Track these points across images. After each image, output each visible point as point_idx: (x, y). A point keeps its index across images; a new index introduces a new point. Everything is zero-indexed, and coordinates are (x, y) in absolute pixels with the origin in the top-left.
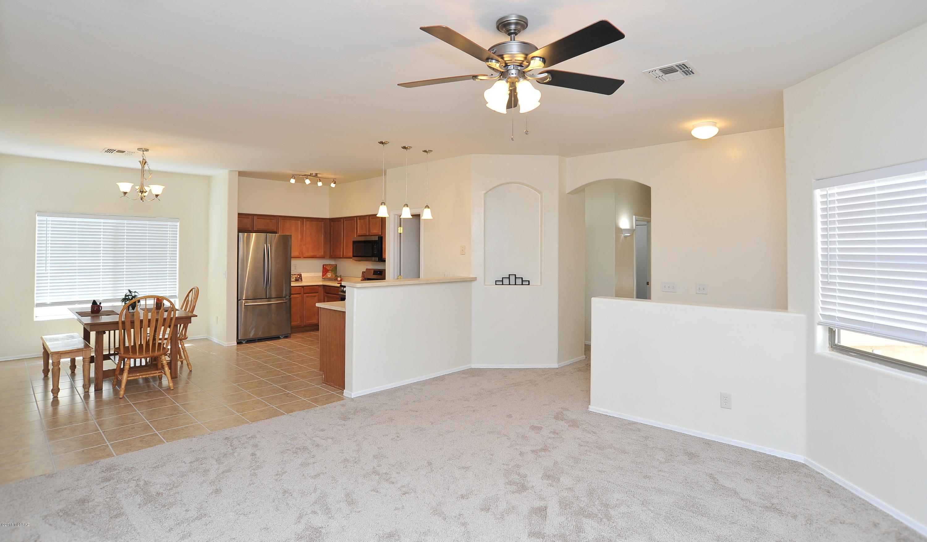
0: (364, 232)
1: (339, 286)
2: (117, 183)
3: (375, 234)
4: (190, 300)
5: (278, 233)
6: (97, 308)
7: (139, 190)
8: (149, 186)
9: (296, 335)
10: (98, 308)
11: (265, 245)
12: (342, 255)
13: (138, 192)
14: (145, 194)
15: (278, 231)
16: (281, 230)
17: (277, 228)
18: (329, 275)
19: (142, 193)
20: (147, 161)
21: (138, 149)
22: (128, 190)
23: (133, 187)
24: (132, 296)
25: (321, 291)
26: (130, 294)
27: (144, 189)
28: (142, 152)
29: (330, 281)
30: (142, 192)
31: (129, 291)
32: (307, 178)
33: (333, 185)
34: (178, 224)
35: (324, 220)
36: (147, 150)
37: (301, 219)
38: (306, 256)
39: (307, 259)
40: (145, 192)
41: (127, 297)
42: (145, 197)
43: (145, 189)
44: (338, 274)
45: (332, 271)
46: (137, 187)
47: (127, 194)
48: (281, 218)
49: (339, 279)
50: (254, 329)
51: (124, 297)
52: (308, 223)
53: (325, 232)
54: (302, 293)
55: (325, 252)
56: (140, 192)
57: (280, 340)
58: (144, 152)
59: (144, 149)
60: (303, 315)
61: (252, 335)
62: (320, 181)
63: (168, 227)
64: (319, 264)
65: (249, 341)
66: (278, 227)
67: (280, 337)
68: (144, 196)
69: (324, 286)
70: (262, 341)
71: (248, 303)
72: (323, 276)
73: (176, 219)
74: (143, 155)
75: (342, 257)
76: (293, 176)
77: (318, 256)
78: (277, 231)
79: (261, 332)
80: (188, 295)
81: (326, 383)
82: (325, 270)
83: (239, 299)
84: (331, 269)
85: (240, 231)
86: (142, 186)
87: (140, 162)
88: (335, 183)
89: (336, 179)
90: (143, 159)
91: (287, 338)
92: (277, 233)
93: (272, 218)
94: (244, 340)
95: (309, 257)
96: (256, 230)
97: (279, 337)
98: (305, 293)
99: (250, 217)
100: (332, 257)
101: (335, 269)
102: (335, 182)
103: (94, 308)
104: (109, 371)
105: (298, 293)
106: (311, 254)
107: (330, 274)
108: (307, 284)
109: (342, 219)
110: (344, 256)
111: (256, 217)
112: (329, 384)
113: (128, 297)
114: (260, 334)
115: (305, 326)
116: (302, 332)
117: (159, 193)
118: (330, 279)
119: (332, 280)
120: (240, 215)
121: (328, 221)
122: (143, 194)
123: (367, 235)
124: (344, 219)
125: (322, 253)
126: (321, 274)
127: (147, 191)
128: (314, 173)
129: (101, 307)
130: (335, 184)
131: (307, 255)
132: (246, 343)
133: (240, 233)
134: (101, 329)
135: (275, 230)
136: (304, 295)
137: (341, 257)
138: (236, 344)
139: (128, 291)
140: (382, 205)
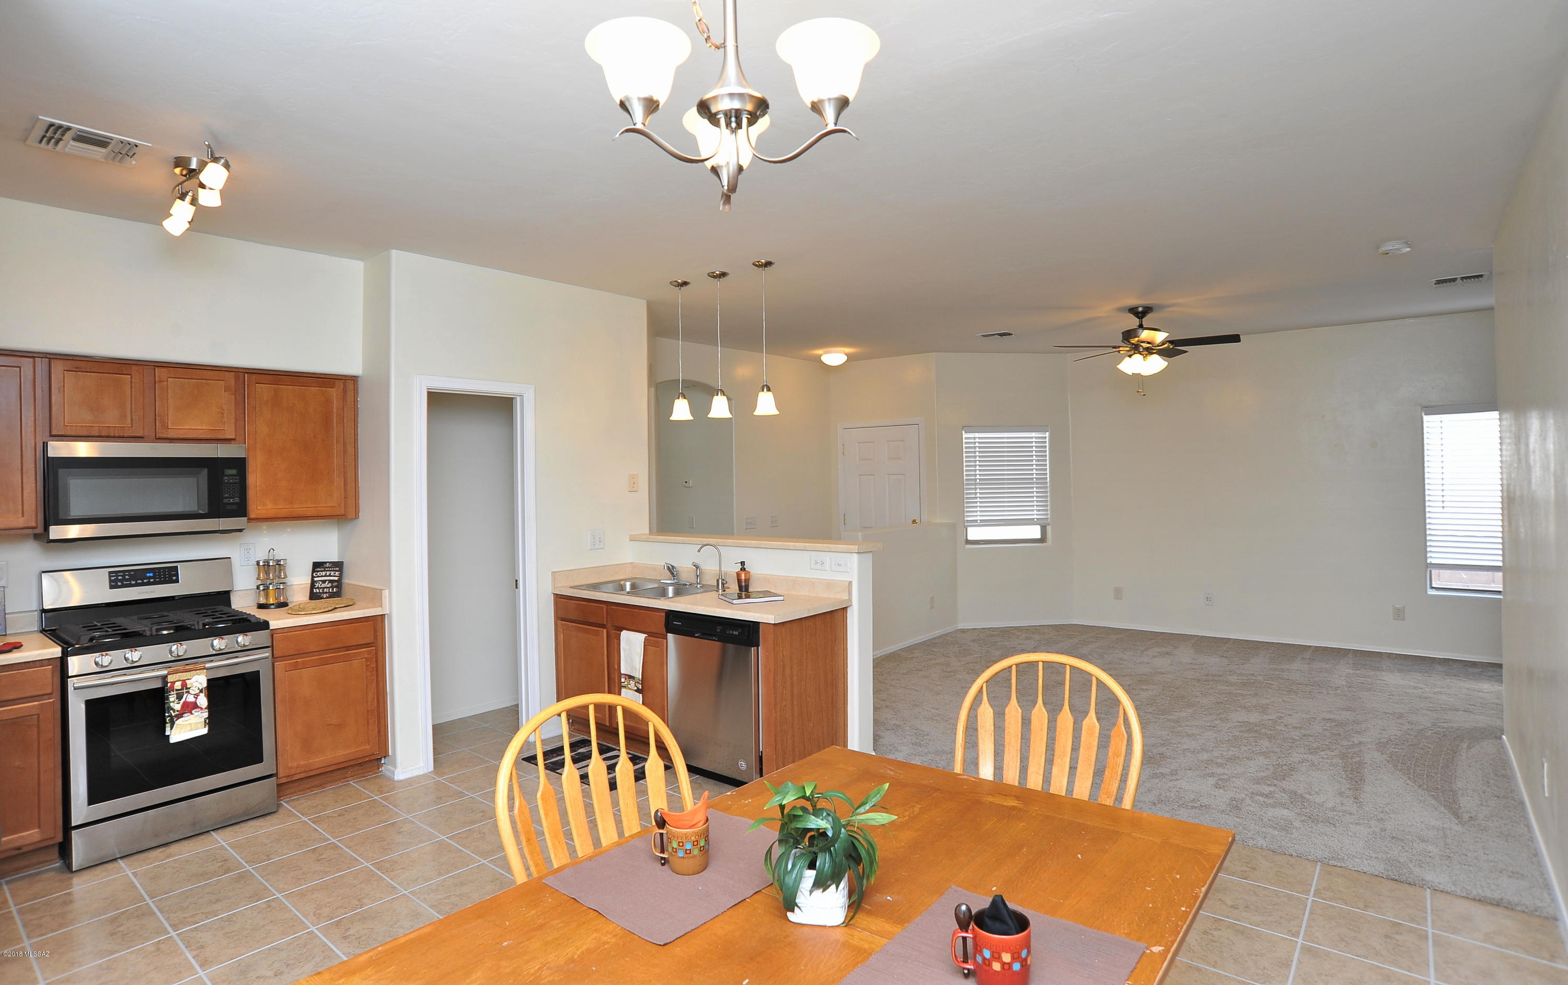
140: (763, 391)
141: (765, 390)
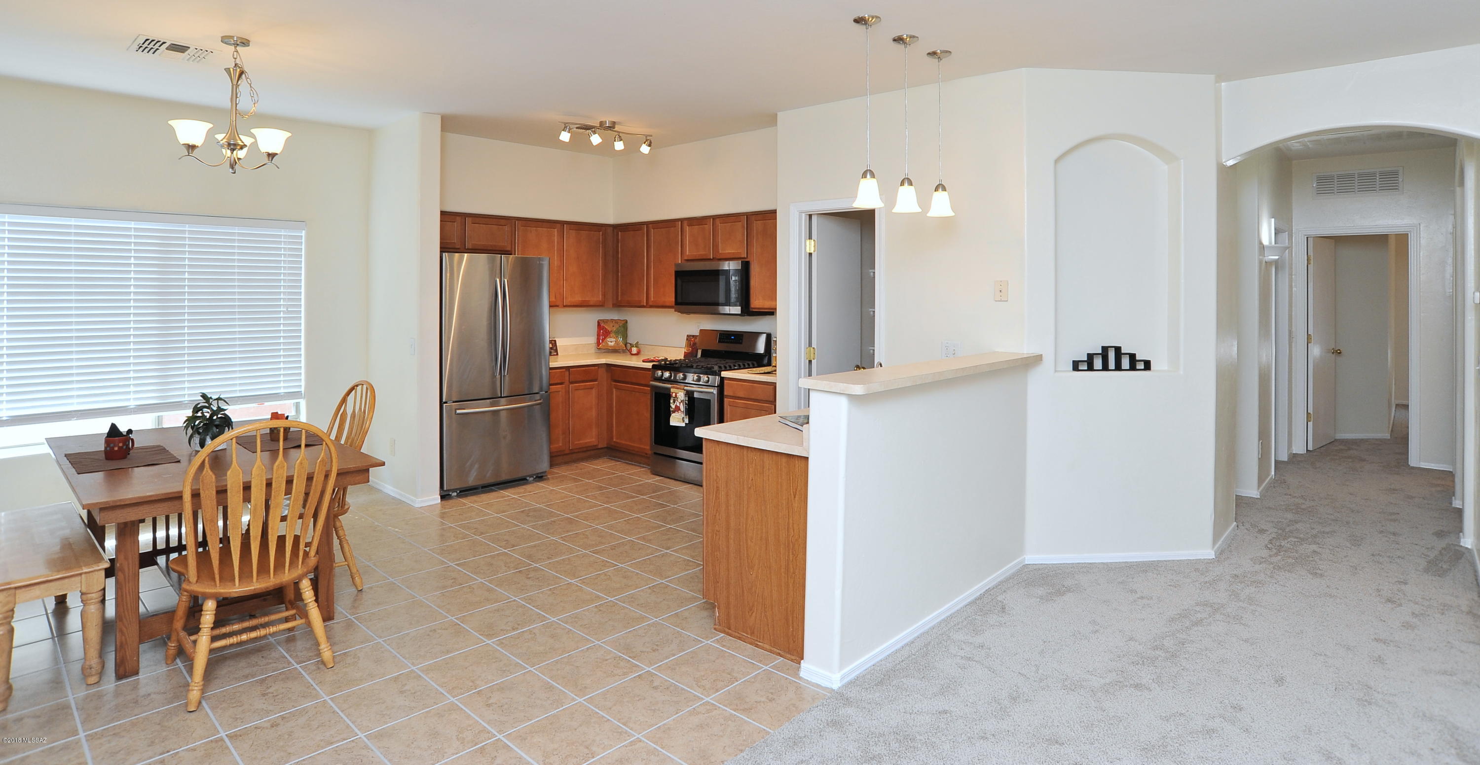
0: (701, 253)
1: (651, 367)
2: (170, 122)
3: (732, 257)
4: (349, 412)
5: (513, 253)
6: (121, 445)
7: (225, 140)
8: (253, 131)
9: (558, 473)
10: (124, 445)
11: (498, 280)
12: (645, 301)
13: (222, 146)
14: (241, 154)
15: (513, 250)
16: (520, 250)
17: (513, 243)
18: (611, 342)
19: (233, 150)
20: (246, 69)
21: (225, 40)
22: (198, 141)
23: (210, 134)
24: (212, 410)
25: (602, 374)
26: (207, 405)
27: (238, 139)
28: (233, 48)
29: (612, 354)
30: (233, 146)
31: (204, 396)
32: (595, 133)
33: (645, 149)
34: (303, 233)
35: (604, 228)
36: (245, 43)
37: (558, 225)
38: (569, 304)
39: (571, 309)
40: (242, 148)
41: (199, 414)
42: (240, 161)
43: (241, 140)
44: (632, 340)
45: (617, 333)
46: (220, 137)
47: (196, 151)
48: (520, 222)
49: (634, 350)
50: (476, 466)
51: (191, 415)
52: (573, 233)
53: (605, 255)
54: (567, 382)
55: (604, 295)
56: (229, 144)
57: (528, 487)
58: (238, 48)
59: (237, 37)
60: (569, 428)
61: (472, 480)
62: (621, 140)
63: (282, 240)
64: (589, 320)
65: (466, 492)
66: (513, 240)
67: (528, 478)
68: (239, 159)
69: (608, 366)
70: (492, 491)
71: (464, 409)
72: (598, 343)
73: (299, 222)
74: (235, 53)
75: (645, 304)
76: (566, 127)
77: (591, 303)
78: (511, 251)
79: (490, 472)
80: (344, 401)
81: (727, 630)
82: (603, 331)
83: (444, 401)
84: (614, 329)
85: (445, 248)
86: (233, 132)
87: (227, 70)
88: (650, 145)
89: (651, 136)
90: (236, 65)
91: (543, 480)
92: (511, 254)
93: (503, 222)
94: (454, 490)
95: (575, 304)
96: (470, 247)
97: (525, 479)
98: (572, 383)
99: (458, 219)
100: (618, 305)
101: (623, 330)
102: (651, 142)
103: (112, 445)
104: (155, 615)
105: (559, 382)
106: (578, 298)
107: (613, 340)
108: (577, 362)
109: (645, 226)
110: (651, 304)
111: (470, 219)
112: (739, 635)
113: (202, 413)
114: (488, 475)
115: (572, 452)
116: (566, 463)
117: (277, 148)
118: (614, 351)
119: (619, 353)
120: (445, 215)
121: (610, 230)
122: (235, 152)
123: (710, 259)
124: (650, 225)
125: (600, 298)
126: (592, 340)
127: (245, 146)
128: (608, 121)
129: (133, 440)
130: (649, 148)
131: (569, 300)
132: (458, 496)
133: (446, 254)
134: (131, 515)
135: (509, 249)
136: (570, 385)
137: (642, 304)
138: (439, 501)
139: (201, 398)
140: (866, 177)
141: (868, 176)
